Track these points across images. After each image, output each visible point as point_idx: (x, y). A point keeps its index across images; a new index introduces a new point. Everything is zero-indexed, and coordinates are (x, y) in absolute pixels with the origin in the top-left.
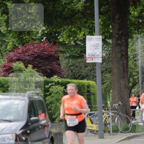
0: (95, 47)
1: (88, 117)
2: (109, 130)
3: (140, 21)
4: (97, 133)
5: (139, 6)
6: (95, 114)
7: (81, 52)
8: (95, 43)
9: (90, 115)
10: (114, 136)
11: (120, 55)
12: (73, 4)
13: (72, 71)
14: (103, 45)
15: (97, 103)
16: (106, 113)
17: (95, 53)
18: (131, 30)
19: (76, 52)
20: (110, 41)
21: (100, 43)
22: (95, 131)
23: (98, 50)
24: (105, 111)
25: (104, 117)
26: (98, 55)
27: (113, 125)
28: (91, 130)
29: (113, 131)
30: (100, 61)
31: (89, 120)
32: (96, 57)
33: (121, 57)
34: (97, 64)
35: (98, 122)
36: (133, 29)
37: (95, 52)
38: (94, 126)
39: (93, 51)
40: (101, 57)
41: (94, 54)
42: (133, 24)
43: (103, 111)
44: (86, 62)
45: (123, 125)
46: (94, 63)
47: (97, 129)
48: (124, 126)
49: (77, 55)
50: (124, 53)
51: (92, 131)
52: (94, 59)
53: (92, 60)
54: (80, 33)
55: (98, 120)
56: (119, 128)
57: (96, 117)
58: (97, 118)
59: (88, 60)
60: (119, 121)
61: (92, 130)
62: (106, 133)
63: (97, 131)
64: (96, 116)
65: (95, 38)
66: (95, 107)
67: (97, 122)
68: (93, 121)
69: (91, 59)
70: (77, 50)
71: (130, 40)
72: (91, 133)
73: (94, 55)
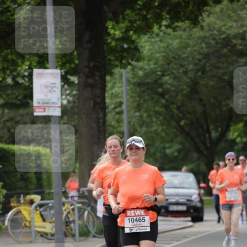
0: (49, 89)
1: (37, 210)
2: (73, 232)
3: (125, 46)
4: (53, 238)
5: (122, 21)
6: (50, 205)
7: (25, 96)
8: (48, 82)
9: (41, 206)
10: (81, 243)
11: (92, 103)
12: (9, 14)
13: (9, 130)
14: (62, 86)
15: (53, 186)
16: (68, 202)
17: (48, 99)
18: (110, 60)
19: (16, 98)
20: (74, 79)
21: (58, 82)
22: (49, 235)
23: (54, 93)
24: (67, 200)
25: (65, 210)
26: (53, 103)
27: (79, 224)
28: (42, 232)
29: (81, 235)
30: (57, 112)
31: (39, 216)
32: (50, 107)
33: (94, 107)
34: (52, 119)
35: (54, 219)
36: (112, 58)
37: (48, 97)
38: (47, 226)
39: (46, 96)
40: (59, 107)
41: (48, 101)
42: (112, 50)
43: (64, 199)
44: (33, 114)
45: (97, 223)
46: (48, 116)
47: (53, 230)
48: (99, 225)
49: (18, 102)
50: (99, 100)
51: (44, 235)
52: (47, 109)
53: (45, 111)
54: (23, 63)
55: (54, 215)
56: (91, 228)
57: (50, 210)
58: (52, 212)
59: (38, 112)
60: (91, 218)
61: (44, 233)
62: (68, 238)
63: (53, 235)
64: (51, 208)
65: (48, 73)
66: (49, 193)
67: (52, 218)
68: (45, 217)
69: (42, 110)
70: (17, 94)
71: (108, 78)
72: (41, 238)
73: (47, 103)
